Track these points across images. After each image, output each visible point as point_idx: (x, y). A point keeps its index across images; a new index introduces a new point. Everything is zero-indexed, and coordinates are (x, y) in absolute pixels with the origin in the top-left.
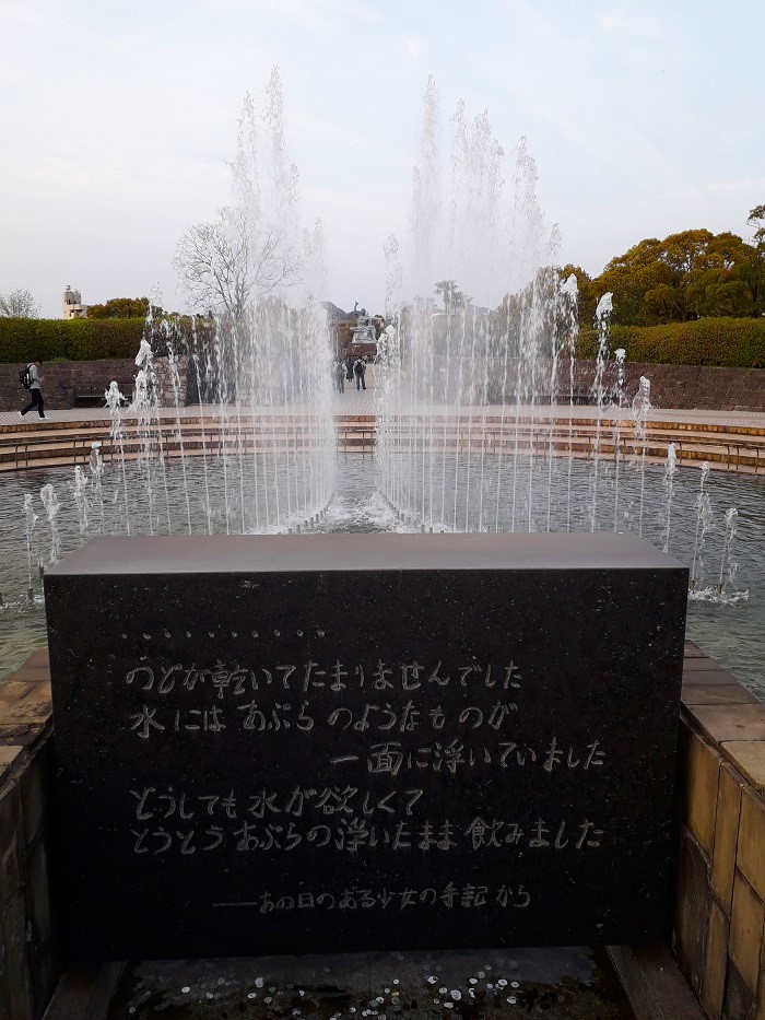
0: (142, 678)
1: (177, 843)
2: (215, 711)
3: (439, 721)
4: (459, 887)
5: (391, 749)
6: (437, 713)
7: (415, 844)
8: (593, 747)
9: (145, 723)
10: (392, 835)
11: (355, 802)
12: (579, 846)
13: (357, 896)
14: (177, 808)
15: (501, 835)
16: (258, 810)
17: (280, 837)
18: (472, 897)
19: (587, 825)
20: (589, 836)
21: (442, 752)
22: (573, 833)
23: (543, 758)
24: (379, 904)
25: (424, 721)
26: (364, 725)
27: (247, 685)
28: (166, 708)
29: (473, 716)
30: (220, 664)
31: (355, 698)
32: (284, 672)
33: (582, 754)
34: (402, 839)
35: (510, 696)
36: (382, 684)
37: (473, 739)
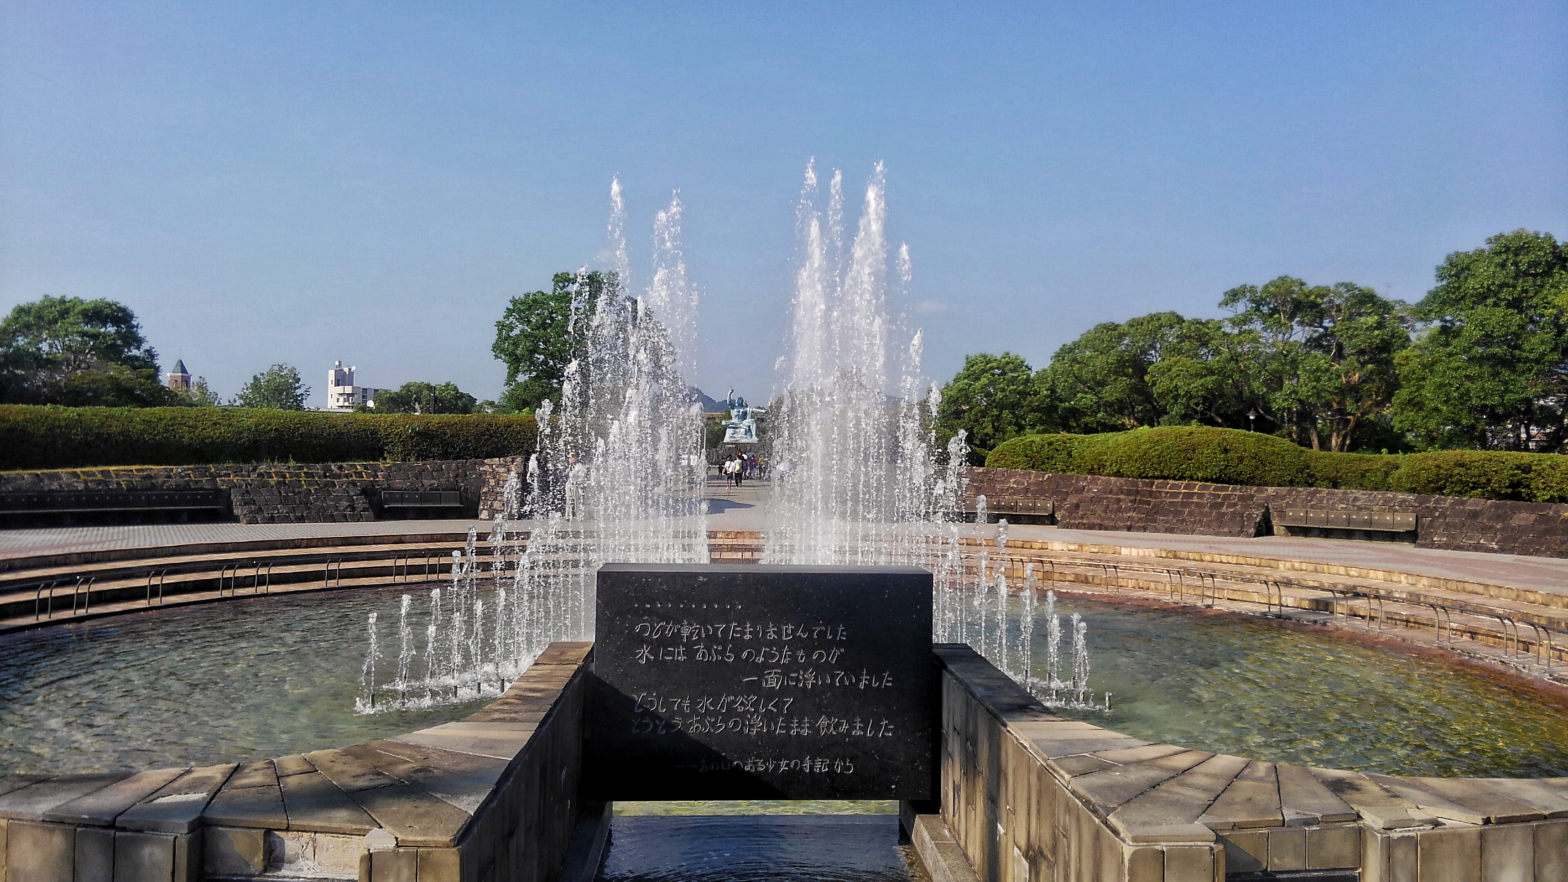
0: (644, 629)
1: (656, 727)
2: (682, 649)
3: (802, 657)
4: (813, 759)
5: (775, 673)
6: (801, 653)
7: (788, 732)
8: (886, 674)
9: (644, 654)
10: (776, 725)
11: (755, 705)
12: (880, 735)
13: (755, 763)
14: (657, 706)
15: (836, 727)
16: (702, 708)
17: (713, 725)
18: (820, 766)
19: (884, 722)
20: (886, 730)
21: (803, 676)
22: (877, 727)
23: (859, 680)
24: (767, 769)
25: (794, 657)
26: (761, 659)
27: (699, 634)
28: (656, 646)
29: (821, 656)
30: (685, 622)
31: (757, 643)
32: (719, 628)
33: (880, 679)
34: (781, 728)
35: (840, 644)
36: (772, 636)
37: (820, 669)
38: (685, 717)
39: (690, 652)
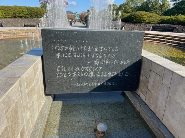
0: (58, 48)
1: (63, 75)
4: (107, 82)
5: (97, 60)
6: (105, 55)
7: (100, 75)
8: (128, 60)
9: (58, 55)
10: (97, 74)
11: (92, 69)
12: (125, 76)
13: (91, 84)
14: (64, 70)
15: (113, 74)
16: (76, 70)
17: (80, 74)
18: (109, 84)
20: (127, 74)
21: (105, 61)
22: (124, 74)
23: (120, 62)
24: (95, 85)
25: (103, 56)
26: (93, 57)
27: (75, 50)
28: (62, 53)
29: (110, 55)
30: (71, 46)
31: (92, 52)
32: (81, 48)
33: (126, 62)
36: (96, 50)
37: (110, 59)
38: (72, 72)
39: (72, 55)
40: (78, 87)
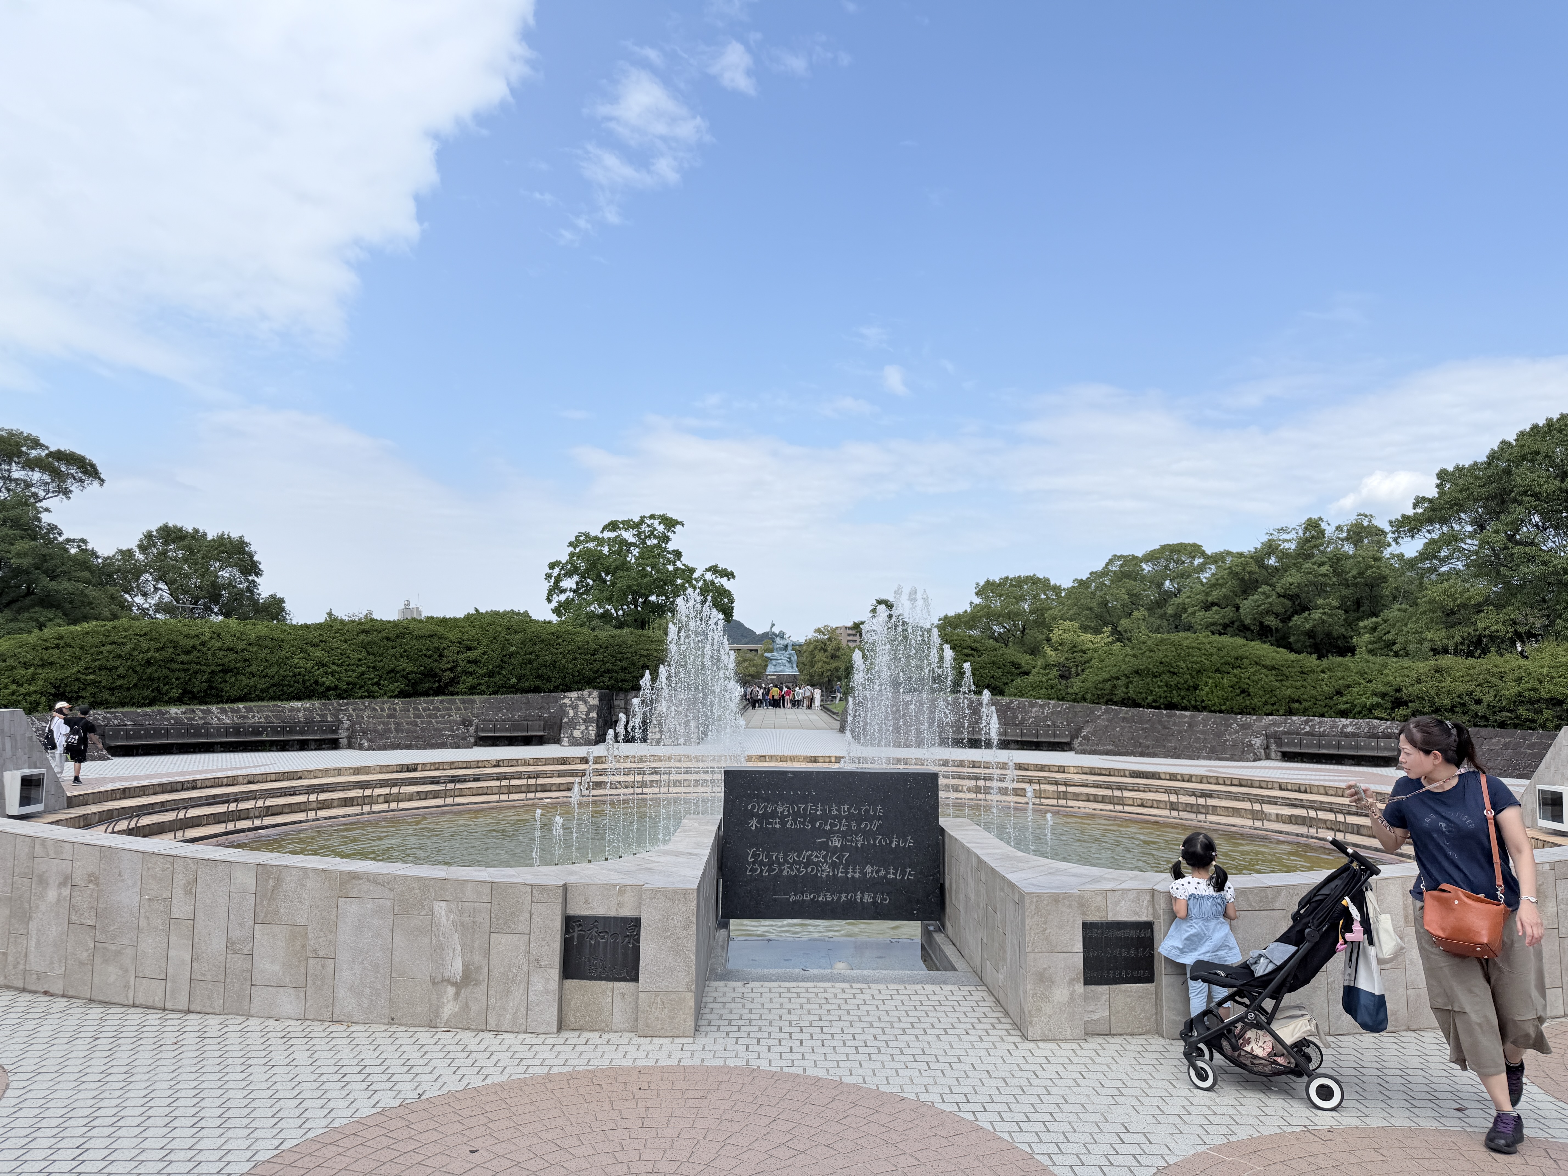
0: (753, 807)
1: (762, 871)
2: (777, 820)
3: (854, 827)
4: (862, 893)
5: (837, 837)
6: (854, 824)
7: (846, 875)
8: (909, 838)
9: (754, 822)
10: (838, 870)
11: (825, 857)
12: (906, 878)
13: (825, 895)
14: (763, 857)
15: (877, 872)
16: (791, 859)
17: (798, 870)
18: (868, 898)
19: (908, 870)
20: (910, 875)
21: (855, 839)
22: (903, 873)
23: (891, 842)
24: (833, 899)
25: (849, 826)
26: (828, 827)
27: (788, 811)
28: (761, 818)
29: (866, 825)
30: (780, 803)
31: (825, 817)
32: (801, 807)
33: (905, 841)
34: (842, 872)
35: (880, 818)
36: (835, 812)
37: (867, 834)
38: (780, 864)
39: (783, 823)
40: (794, 902)
